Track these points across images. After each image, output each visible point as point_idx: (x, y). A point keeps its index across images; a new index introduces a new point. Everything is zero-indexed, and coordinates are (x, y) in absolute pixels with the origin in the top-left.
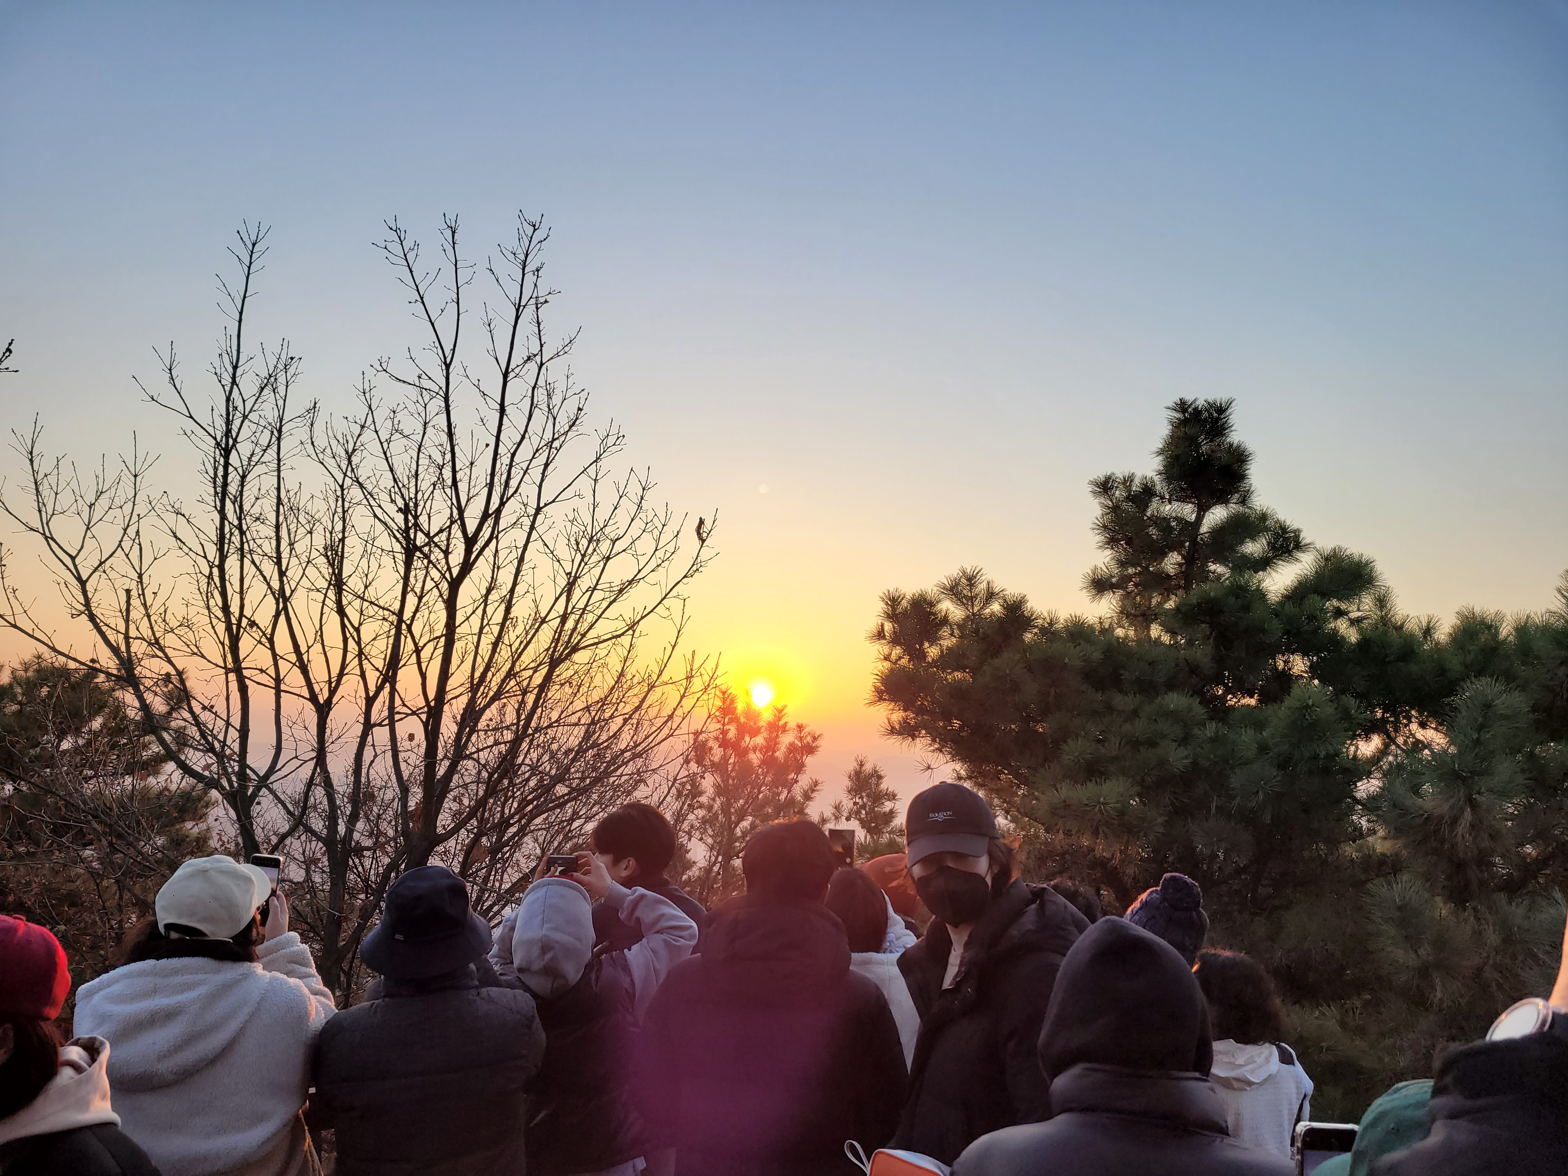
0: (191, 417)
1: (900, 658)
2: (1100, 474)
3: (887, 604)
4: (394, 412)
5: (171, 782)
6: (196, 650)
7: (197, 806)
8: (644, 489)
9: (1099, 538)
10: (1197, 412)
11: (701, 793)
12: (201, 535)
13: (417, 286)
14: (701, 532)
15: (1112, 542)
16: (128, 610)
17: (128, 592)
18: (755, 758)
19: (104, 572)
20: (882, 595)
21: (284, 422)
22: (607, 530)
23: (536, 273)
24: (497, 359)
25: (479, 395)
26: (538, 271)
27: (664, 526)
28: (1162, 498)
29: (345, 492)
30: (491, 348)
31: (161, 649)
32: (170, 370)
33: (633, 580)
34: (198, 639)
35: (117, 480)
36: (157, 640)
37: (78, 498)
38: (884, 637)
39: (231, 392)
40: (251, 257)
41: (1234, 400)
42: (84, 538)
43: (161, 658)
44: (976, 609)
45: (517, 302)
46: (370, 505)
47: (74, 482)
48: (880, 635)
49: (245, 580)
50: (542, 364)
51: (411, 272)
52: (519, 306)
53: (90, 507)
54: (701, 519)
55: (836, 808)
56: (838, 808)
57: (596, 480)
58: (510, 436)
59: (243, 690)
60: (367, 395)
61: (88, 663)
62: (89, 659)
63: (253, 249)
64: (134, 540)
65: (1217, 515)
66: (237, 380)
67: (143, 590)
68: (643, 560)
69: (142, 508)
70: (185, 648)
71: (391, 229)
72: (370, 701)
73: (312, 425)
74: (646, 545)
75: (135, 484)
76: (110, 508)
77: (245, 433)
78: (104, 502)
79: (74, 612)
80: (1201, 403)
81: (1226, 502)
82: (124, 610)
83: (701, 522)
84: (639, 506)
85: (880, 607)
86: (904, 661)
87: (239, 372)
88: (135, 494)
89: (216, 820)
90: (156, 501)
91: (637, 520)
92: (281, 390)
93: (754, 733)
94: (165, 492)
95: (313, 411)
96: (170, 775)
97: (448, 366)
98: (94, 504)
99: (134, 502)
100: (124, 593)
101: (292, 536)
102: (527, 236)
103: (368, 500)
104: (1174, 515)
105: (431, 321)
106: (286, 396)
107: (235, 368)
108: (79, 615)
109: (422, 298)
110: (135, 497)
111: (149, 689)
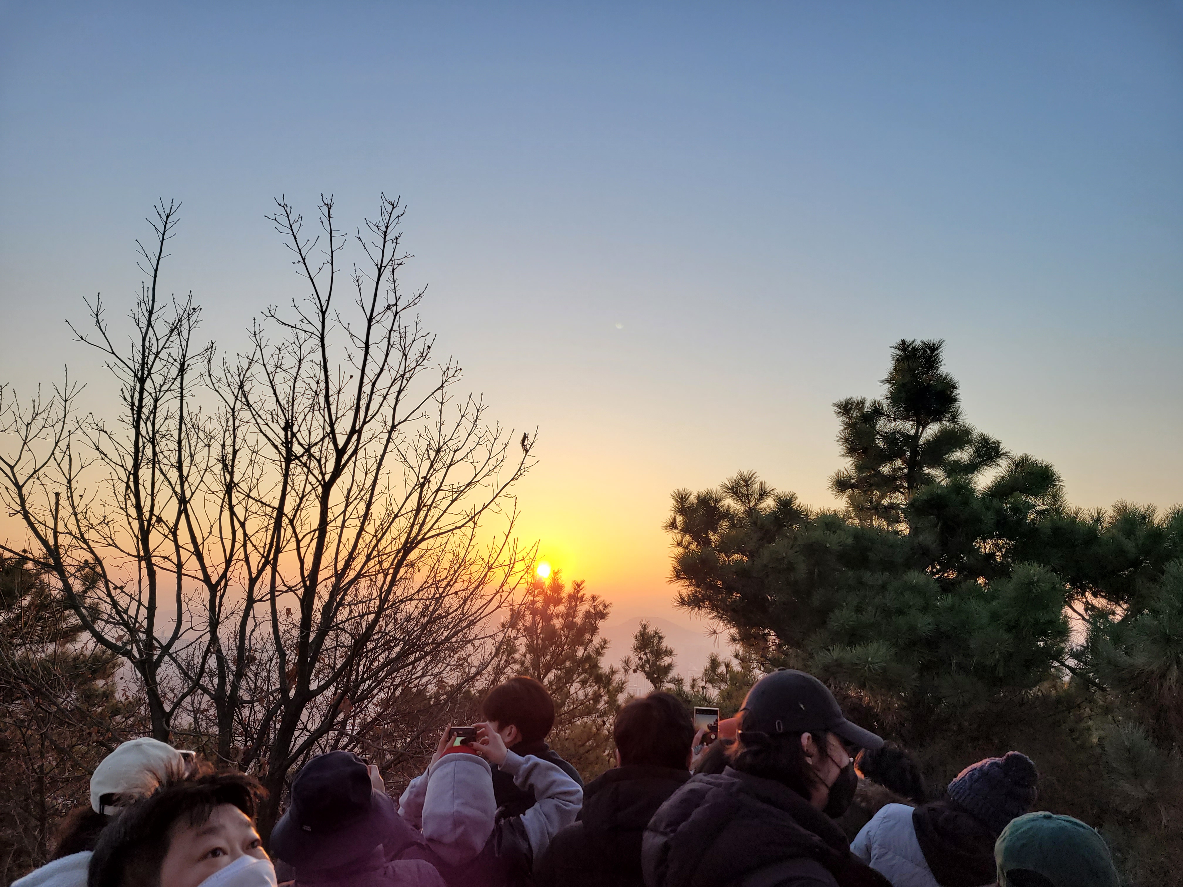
0: (113, 353)
1: (690, 543)
2: (842, 398)
3: (677, 500)
4: (280, 350)
5: (87, 649)
6: (111, 542)
7: (106, 667)
8: (478, 410)
9: (841, 448)
10: (915, 350)
11: (515, 651)
12: (120, 448)
13: (300, 250)
14: (525, 444)
15: (852, 451)
16: (57, 510)
17: (57, 495)
18: (558, 623)
19: (38, 478)
20: (673, 494)
21: (186, 359)
22: (450, 444)
23: (395, 241)
24: (363, 307)
25: (349, 336)
26: (397, 239)
27: (495, 439)
28: (888, 416)
29: (236, 414)
30: (359, 299)
31: (85, 542)
32: (97, 315)
33: (470, 483)
34: (112, 532)
35: (50, 404)
36: (82, 535)
37: (18, 419)
38: (676, 528)
39: (146, 333)
40: (165, 226)
41: (944, 341)
42: (22, 451)
43: (84, 549)
44: (752, 504)
45: (379, 264)
46: (257, 423)
47: (14, 408)
48: (673, 525)
49: (156, 484)
50: (397, 313)
51: (295, 239)
52: (381, 266)
53: (27, 426)
54: (525, 434)
55: (625, 662)
56: (627, 662)
57: (442, 403)
58: (371, 370)
59: (152, 574)
60: (258, 336)
61: (21, 553)
62: (22, 549)
63: (167, 220)
64: (65, 452)
65: (933, 429)
66: (153, 323)
67: (71, 493)
68: (479, 467)
69: (70, 425)
70: (102, 540)
71: (280, 205)
72: (253, 581)
73: (209, 361)
74: (481, 455)
75: (65, 407)
76: (44, 427)
77: (158, 366)
78: (39, 422)
79: (13, 512)
80: (918, 343)
81: (940, 420)
82: (53, 509)
83: (525, 437)
84: (475, 424)
85: (671, 503)
86: (693, 547)
87: (153, 317)
88: (65, 415)
89: (122, 678)
90: (82, 420)
91: (472, 435)
92: (185, 333)
93: (558, 602)
94: (90, 413)
95: (210, 350)
96: (86, 644)
97: (324, 313)
98: (31, 423)
99: (64, 422)
100: (54, 495)
101: (193, 449)
102: (387, 212)
103: (256, 420)
104: (898, 430)
105: (310, 277)
106: (188, 338)
107: (151, 313)
108: (15, 514)
109: (304, 259)
110: (65, 417)
111: (72, 575)
